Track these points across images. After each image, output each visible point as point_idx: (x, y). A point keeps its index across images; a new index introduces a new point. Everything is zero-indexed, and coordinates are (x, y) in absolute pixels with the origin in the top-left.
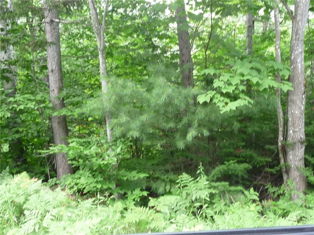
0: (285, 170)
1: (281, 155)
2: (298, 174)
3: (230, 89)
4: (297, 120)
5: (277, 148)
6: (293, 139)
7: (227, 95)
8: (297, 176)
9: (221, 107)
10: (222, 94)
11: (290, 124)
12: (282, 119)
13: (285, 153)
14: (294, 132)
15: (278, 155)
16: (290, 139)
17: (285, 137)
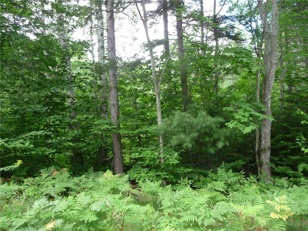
0: (259, 164)
1: (257, 156)
2: (267, 167)
3: (246, 120)
4: (267, 135)
5: (255, 152)
6: (265, 147)
7: (244, 123)
8: (267, 168)
9: (241, 130)
10: (242, 123)
11: (263, 138)
12: (258, 135)
13: (259, 155)
14: (265, 142)
15: (255, 155)
16: (262, 147)
17: (260, 145)
